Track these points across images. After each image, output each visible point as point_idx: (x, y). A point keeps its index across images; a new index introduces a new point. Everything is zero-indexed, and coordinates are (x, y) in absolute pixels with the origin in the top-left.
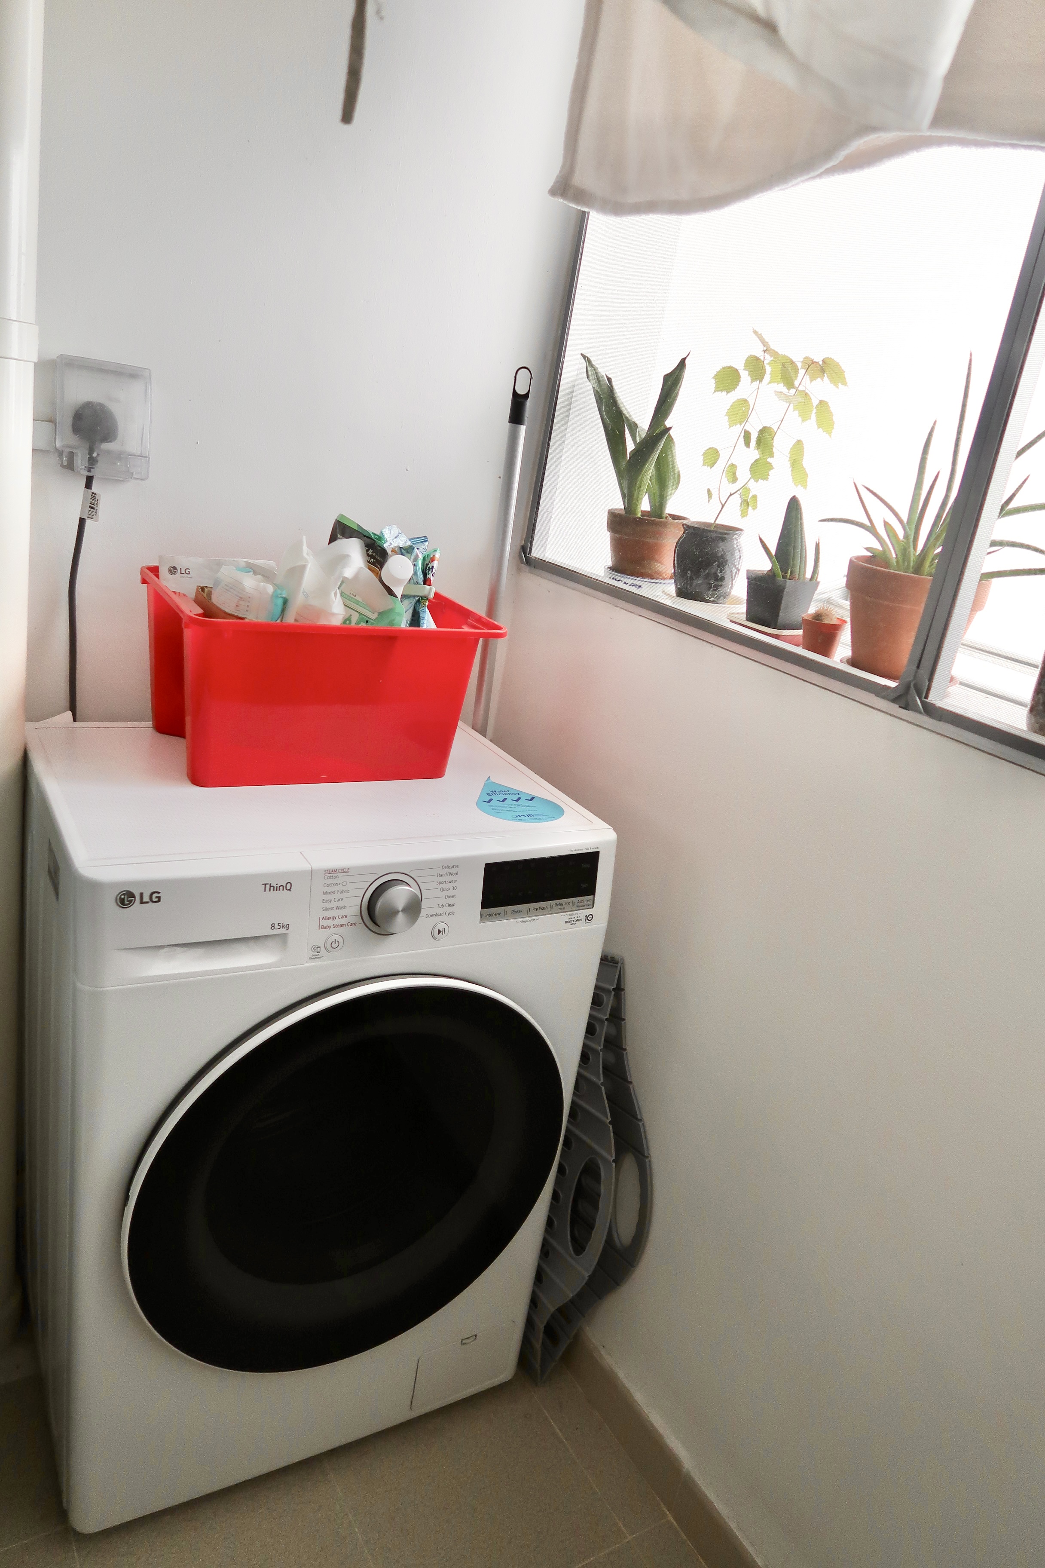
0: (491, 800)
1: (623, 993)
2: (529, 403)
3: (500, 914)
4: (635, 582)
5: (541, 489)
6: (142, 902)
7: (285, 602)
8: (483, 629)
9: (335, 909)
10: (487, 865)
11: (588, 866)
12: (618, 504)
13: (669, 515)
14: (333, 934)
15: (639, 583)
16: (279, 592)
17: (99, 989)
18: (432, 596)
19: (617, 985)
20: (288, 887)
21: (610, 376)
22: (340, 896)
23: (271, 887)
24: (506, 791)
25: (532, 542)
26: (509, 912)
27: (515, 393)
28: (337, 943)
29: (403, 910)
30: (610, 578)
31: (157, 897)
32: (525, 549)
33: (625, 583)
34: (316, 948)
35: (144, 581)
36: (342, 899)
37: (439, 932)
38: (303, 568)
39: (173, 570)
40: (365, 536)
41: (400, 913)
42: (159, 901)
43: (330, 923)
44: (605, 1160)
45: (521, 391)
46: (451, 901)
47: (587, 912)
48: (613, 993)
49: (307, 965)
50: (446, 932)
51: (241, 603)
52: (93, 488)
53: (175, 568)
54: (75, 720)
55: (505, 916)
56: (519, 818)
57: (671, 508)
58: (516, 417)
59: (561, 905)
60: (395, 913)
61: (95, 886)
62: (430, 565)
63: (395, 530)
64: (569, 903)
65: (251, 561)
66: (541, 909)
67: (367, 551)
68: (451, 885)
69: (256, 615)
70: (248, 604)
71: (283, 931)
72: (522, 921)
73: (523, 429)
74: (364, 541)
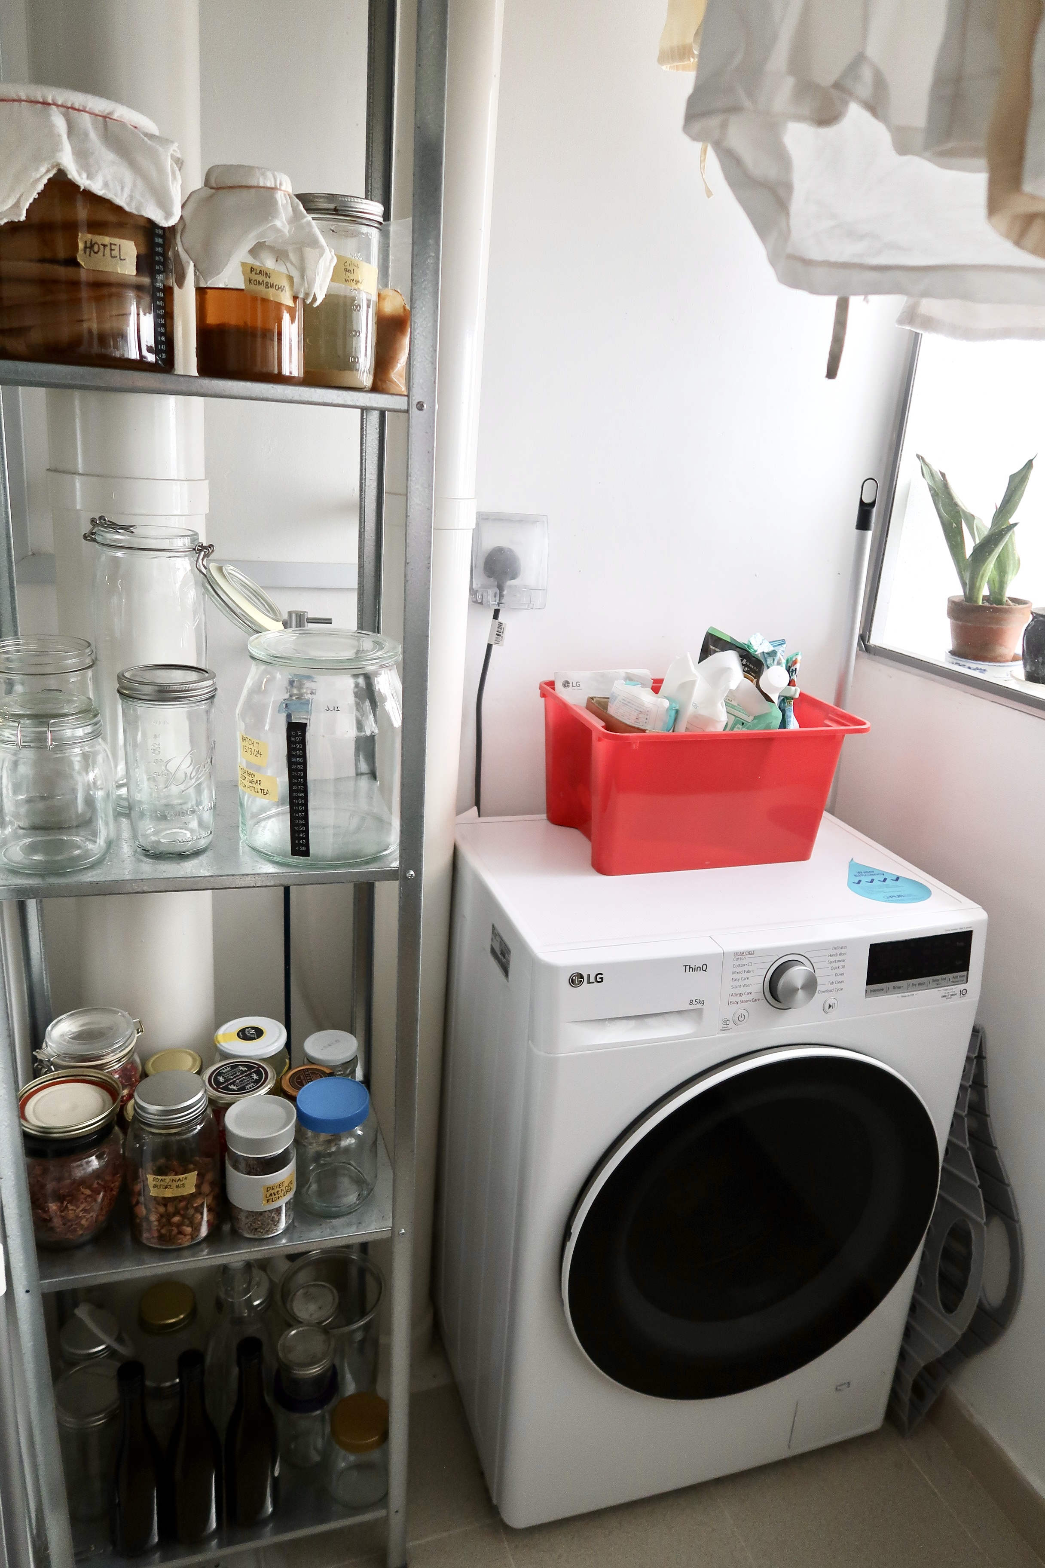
0: (859, 882)
1: (984, 1061)
2: (875, 510)
3: (883, 990)
4: (980, 667)
5: (879, 581)
6: (589, 982)
7: (677, 712)
8: (849, 726)
9: (742, 986)
10: (872, 946)
11: (962, 944)
12: (958, 592)
13: (1009, 598)
14: (739, 1009)
15: (983, 667)
16: (674, 705)
17: (552, 1055)
18: (797, 696)
19: (979, 1052)
20: (704, 968)
21: (943, 471)
22: (745, 975)
23: (690, 968)
24: (870, 872)
25: (870, 631)
26: (891, 988)
27: (861, 502)
28: (743, 1016)
29: (802, 988)
30: (953, 663)
31: (600, 978)
32: (864, 638)
33: (969, 668)
34: (726, 1021)
35: (543, 695)
36: (748, 978)
37: (830, 1006)
38: (693, 683)
39: (566, 684)
40: (738, 647)
41: (800, 990)
42: (602, 981)
43: (737, 999)
44: (977, 1224)
45: (867, 500)
46: (840, 978)
47: (962, 987)
48: (975, 1060)
49: (717, 1035)
50: (836, 1005)
51: (640, 716)
52: (499, 618)
53: (568, 682)
54: (479, 816)
55: (887, 992)
56: (890, 898)
57: (1010, 592)
58: (863, 523)
59: (938, 980)
60: (795, 990)
61: (552, 969)
62: (793, 668)
63: (760, 638)
64: (945, 979)
65: (629, 671)
66: (919, 984)
67: (742, 660)
68: (840, 964)
69: (655, 727)
70: (647, 717)
71: (699, 1006)
72: (903, 996)
73: (869, 534)
74: (738, 652)
